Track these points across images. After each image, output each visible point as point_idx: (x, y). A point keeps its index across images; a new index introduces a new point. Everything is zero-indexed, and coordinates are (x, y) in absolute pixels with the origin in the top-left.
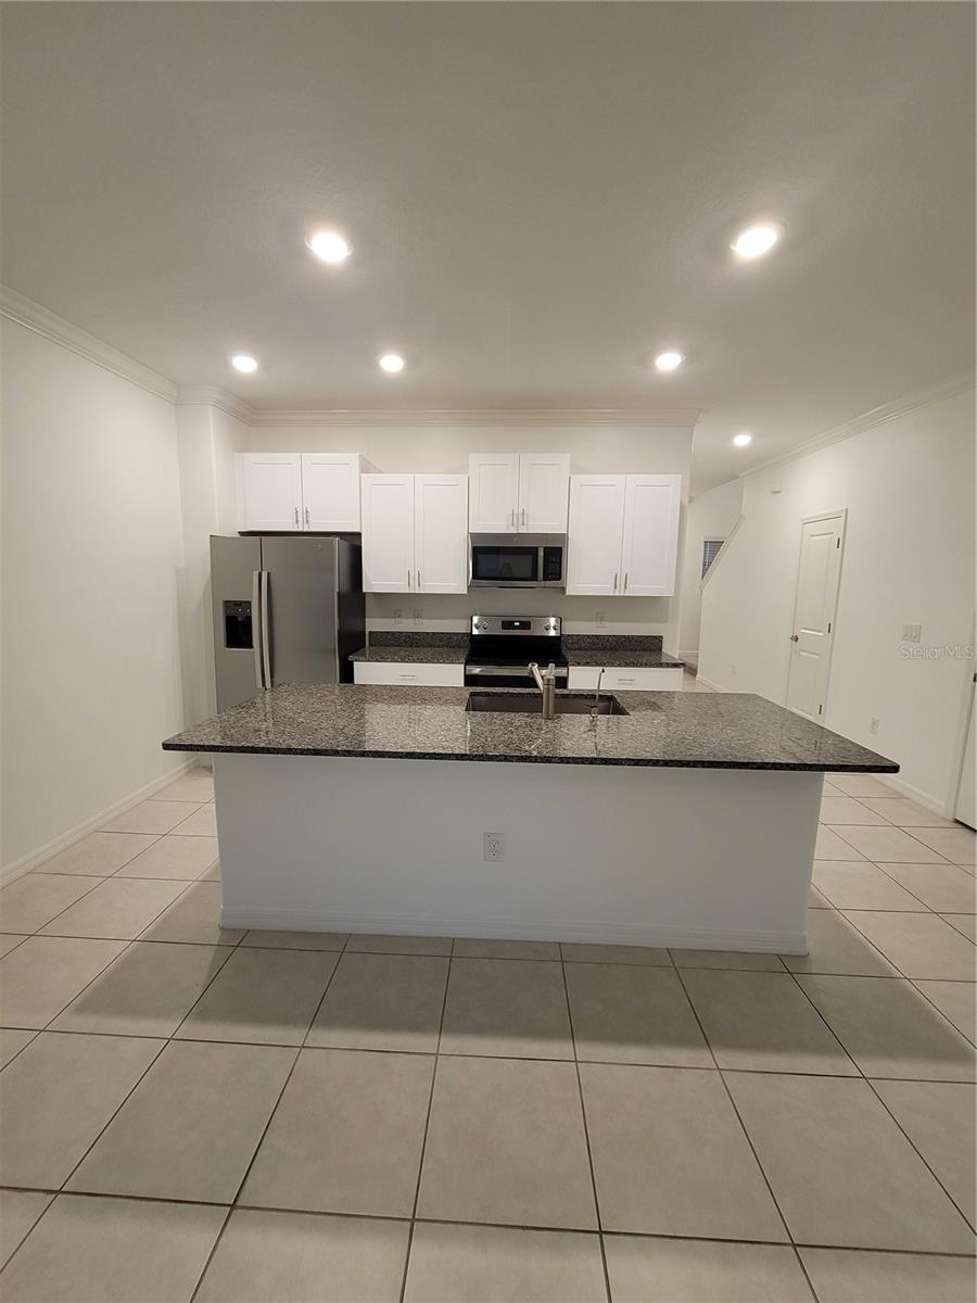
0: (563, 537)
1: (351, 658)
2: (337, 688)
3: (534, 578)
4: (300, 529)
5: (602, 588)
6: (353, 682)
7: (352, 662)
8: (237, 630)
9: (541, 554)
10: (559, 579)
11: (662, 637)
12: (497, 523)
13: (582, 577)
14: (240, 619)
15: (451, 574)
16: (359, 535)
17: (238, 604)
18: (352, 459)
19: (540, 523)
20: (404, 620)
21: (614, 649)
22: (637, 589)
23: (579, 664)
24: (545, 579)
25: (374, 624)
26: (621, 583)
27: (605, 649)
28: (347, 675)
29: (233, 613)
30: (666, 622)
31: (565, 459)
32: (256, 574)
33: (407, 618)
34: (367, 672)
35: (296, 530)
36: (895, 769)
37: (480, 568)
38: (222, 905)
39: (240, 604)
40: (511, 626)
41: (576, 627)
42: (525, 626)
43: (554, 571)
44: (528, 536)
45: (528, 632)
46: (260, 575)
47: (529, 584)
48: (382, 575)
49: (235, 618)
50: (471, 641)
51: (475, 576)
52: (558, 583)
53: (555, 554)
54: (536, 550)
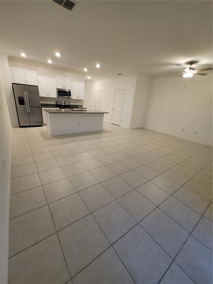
5: (76, 98)
8: (21, 102)
12: (61, 87)
13: (73, 96)
15: (54, 95)
22: (80, 98)
23: (75, 108)
24: (69, 96)
26: (78, 98)
30: (83, 103)
33: (45, 101)
36: (108, 113)
37: (59, 94)
38: (50, 133)
39: (22, 97)
40: (63, 103)
41: (72, 104)
42: (64, 103)
43: (70, 95)
44: (66, 90)
45: (65, 104)
46: (26, 92)
47: (66, 97)
48: (42, 94)
49: (20, 100)
50: (56, 105)
51: (59, 95)
52: (70, 97)
53: (70, 93)
54: (67, 92)
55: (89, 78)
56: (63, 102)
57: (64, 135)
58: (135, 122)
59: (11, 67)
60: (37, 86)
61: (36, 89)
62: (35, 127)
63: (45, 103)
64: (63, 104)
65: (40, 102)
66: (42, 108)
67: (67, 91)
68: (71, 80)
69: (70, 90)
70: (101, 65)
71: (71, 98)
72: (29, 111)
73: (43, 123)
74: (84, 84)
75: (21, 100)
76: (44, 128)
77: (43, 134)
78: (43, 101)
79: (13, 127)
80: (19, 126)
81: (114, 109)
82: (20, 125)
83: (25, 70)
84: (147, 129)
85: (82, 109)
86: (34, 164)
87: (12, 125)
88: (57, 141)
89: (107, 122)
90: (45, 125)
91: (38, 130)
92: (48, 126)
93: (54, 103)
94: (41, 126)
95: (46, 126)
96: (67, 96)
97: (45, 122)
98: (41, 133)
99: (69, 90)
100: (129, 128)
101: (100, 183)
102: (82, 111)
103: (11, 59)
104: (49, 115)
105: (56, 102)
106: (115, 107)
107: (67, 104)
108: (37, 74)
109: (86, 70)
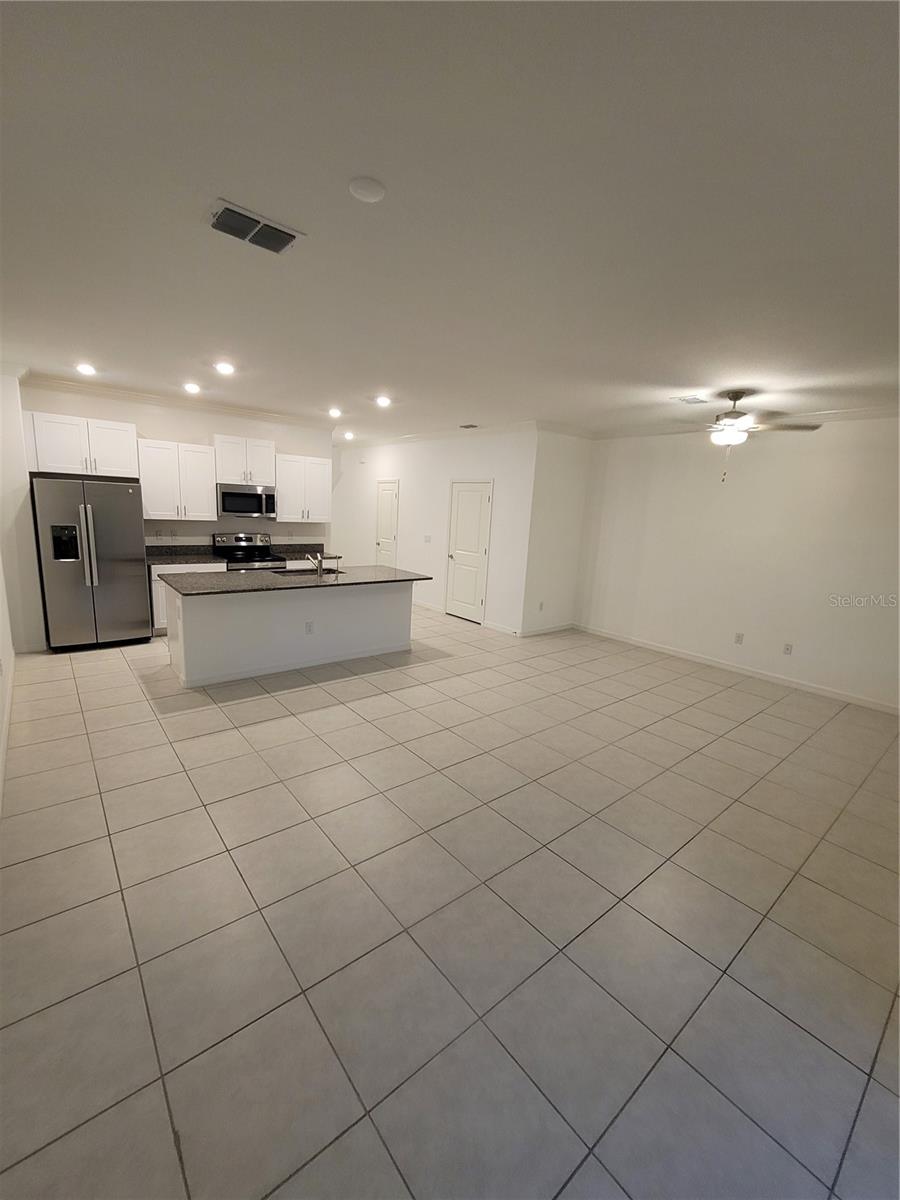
1: (147, 562)
4: (89, 473)
5: (296, 518)
7: (149, 565)
9: (264, 496)
10: (273, 512)
11: (323, 545)
12: (234, 478)
13: (285, 512)
15: (205, 508)
16: (138, 479)
18: (130, 428)
20: (164, 538)
22: (315, 517)
23: (292, 559)
24: (267, 512)
26: (306, 516)
29: (57, 535)
30: (324, 536)
32: (82, 506)
33: (166, 536)
34: (160, 571)
35: (85, 473)
36: (431, 579)
37: (227, 505)
38: (184, 678)
39: (66, 528)
40: (240, 539)
41: (277, 540)
42: (248, 539)
43: (271, 507)
44: (254, 487)
45: (250, 544)
46: (85, 508)
47: (256, 515)
48: (154, 507)
49: (60, 538)
50: (214, 550)
51: (224, 510)
52: (273, 515)
53: (271, 498)
54: (261, 496)
55: (349, 436)
56: (242, 535)
57: (245, 680)
58: (541, 605)
59: (30, 413)
60: (137, 481)
61: (131, 491)
62: (117, 650)
63: (166, 541)
64: (243, 544)
65: (143, 541)
66: (153, 566)
67: (259, 492)
68: (278, 451)
69: (273, 489)
70: (394, 400)
71: (274, 519)
72: (96, 583)
73: (153, 625)
74: (330, 461)
75: (64, 538)
76: (157, 650)
77: (149, 680)
78: (158, 534)
79: (19, 653)
80: (45, 648)
81: (451, 557)
82: (52, 642)
83: (89, 420)
84: (591, 632)
85: (321, 565)
86: (104, 844)
87: (14, 645)
88: (212, 714)
89: (428, 610)
90: (162, 634)
91: (132, 660)
92: (175, 637)
93: (205, 541)
94: (145, 640)
95: (165, 639)
96: (260, 511)
97: (160, 621)
98: (142, 677)
99: (266, 488)
100: (519, 631)
101: (406, 930)
102: (321, 576)
103: (33, 382)
104: (183, 603)
105: (213, 536)
106: (456, 549)
107: (259, 543)
108: (138, 433)
109: (335, 413)
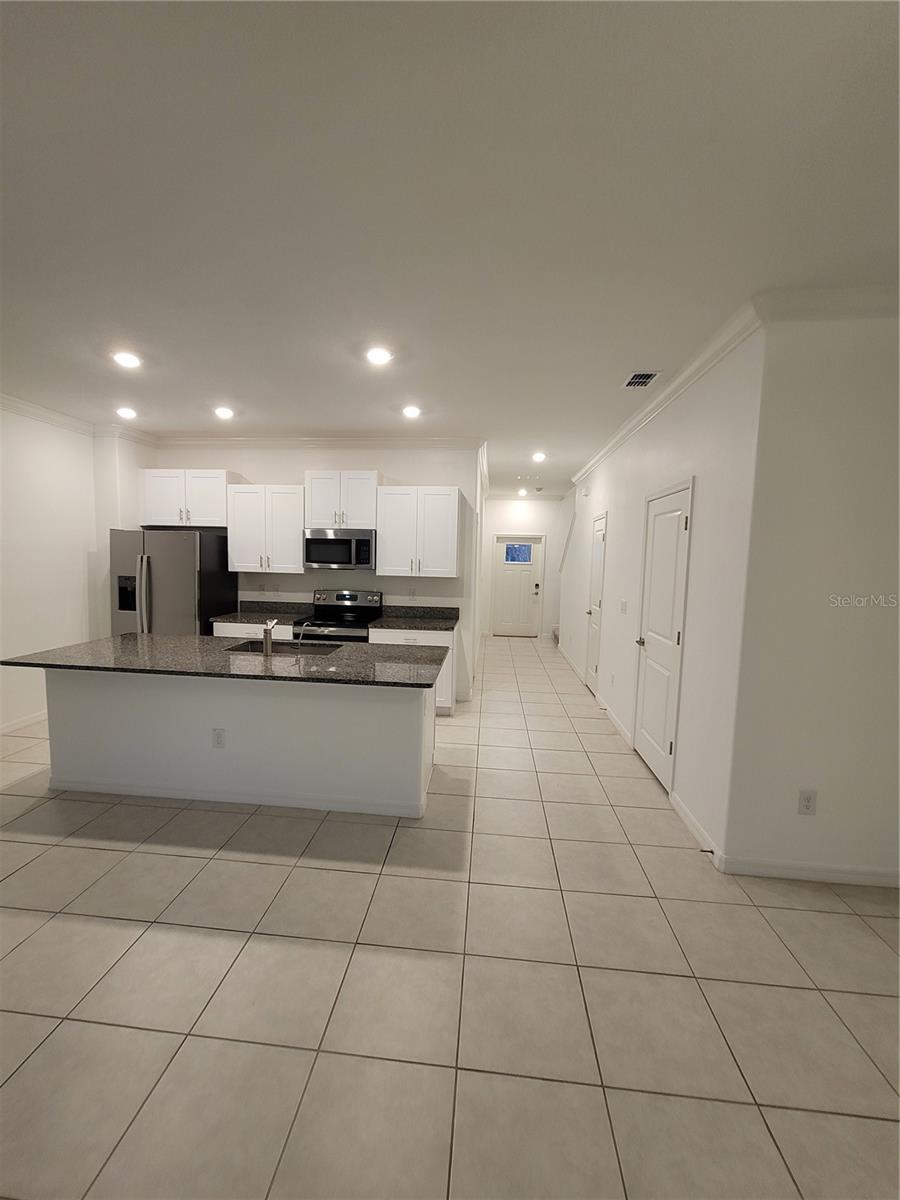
0: (372, 533)
1: (211, 620)
2: (196, 640)
3: (350, 562)
4: (184, 524)
5: (403, 570)
6: (212, 634)
7: (212, 623)
8: (126, 598)
9: (354, 544)
10: (368, 563)
11: (458, 609)
12: (325, 521)
13: (390, 561)
14: (129, 589)
15: (291, 561)
16: (226, 528)
17: (127, 578)
18: (221, 474)
19: (358, 521)
20: (267, 593)
21: (422, 617)
22: (430, 571)
24: (357, 563)
25: (245, 595)
27: (416, 617)
28: (207, 630)
29: (124, 586)
30: (462, 596)
31: (373, 475)
32: (139, 557)
33: (269, 591)
34: (223, 629)
35: (181, 525)
37: (312, 554)
39: (129, 579)
40: (343, 598)
41: (392, 600)
42: (353, 598)
43: (365, 556)
45: (355, 603)
46: (142, 558)
51: (311, 560)
52: (372, 567)
53: (365, 544)
54: (348, 541)
56: (346, 593)
60: (225, 530)
63: (268, 596)
64: (348, 603)
69: (370, 533)
81: (643, 643)
93: (305, 598)
105: (311, 592)
106: (649, 629)
107: (368, 604)
